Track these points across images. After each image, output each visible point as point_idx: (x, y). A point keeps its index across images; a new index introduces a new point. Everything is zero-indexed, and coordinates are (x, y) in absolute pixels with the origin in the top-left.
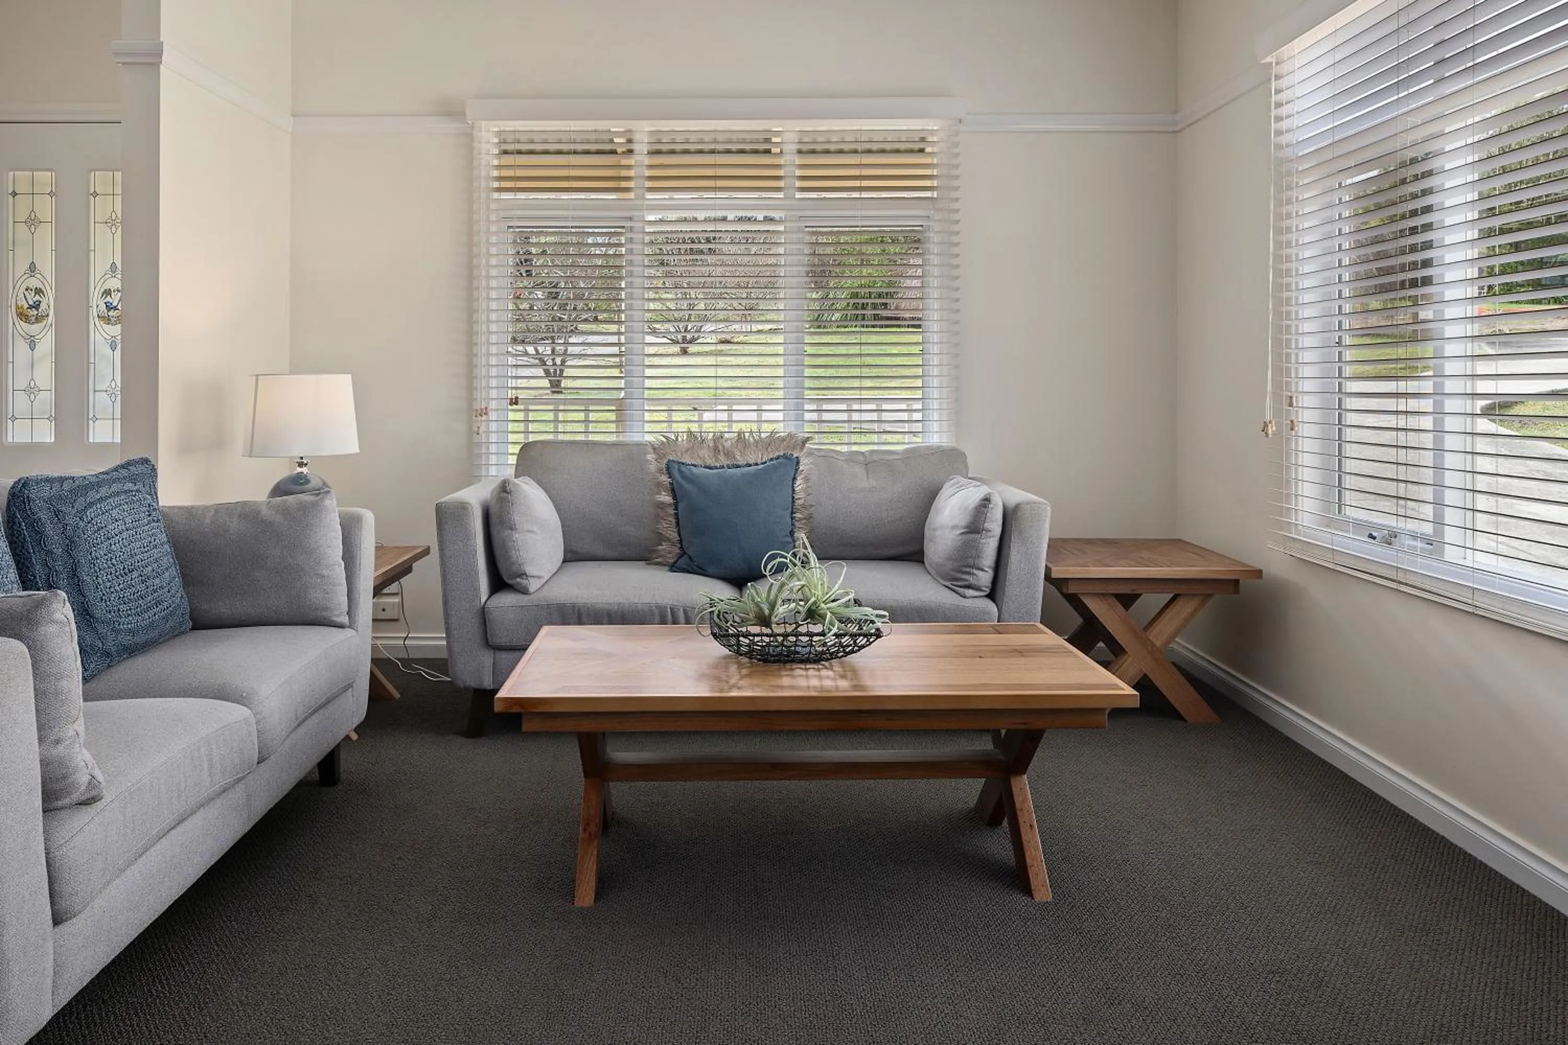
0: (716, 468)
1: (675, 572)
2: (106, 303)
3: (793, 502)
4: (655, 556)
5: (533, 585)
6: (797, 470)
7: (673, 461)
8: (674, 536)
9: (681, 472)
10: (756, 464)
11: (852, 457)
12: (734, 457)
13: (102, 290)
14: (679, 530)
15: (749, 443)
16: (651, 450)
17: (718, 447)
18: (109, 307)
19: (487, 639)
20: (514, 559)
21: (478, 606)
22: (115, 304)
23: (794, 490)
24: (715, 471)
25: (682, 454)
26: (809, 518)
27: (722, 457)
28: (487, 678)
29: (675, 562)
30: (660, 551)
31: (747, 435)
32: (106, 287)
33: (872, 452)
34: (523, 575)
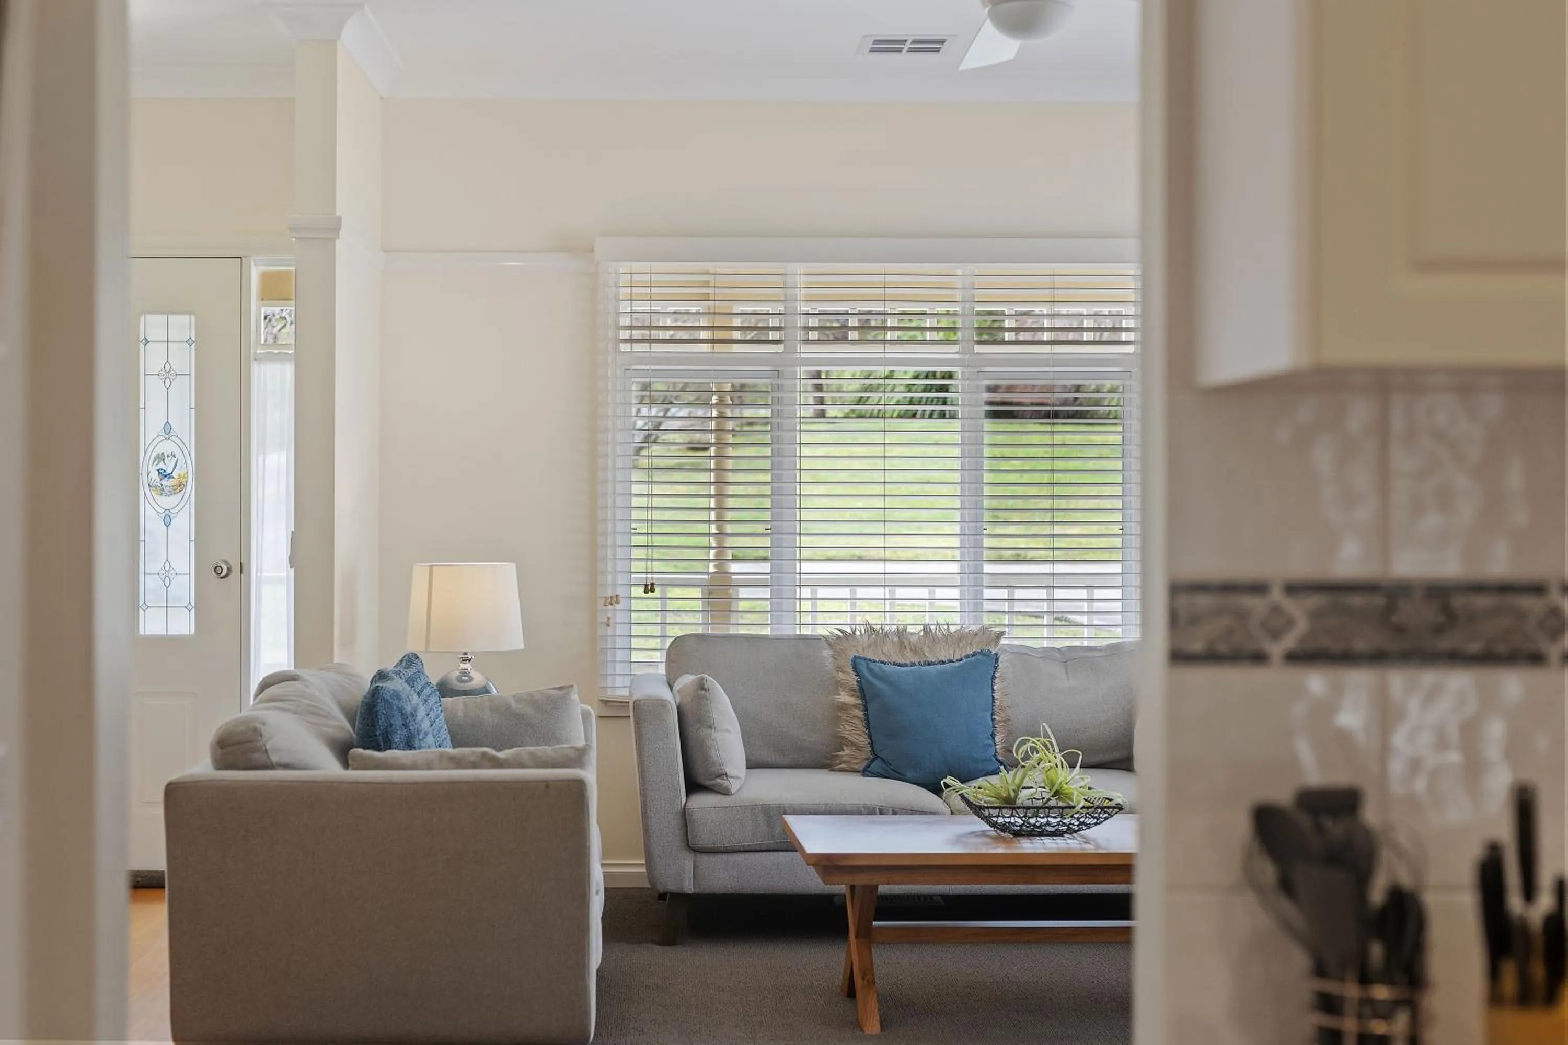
0: (906, 665)
1: (868, 776)
2: (158, 470)
3: (993, 702)
4: (838, 762)
5: (734, 786)
6: (996, 668)
7: (860, 658)
8: (863, 740)
9: (871, 670)
10: (951, 661)
11: (1047, 654)
12: (924, 654)
13: (154, 455)
14: (869, 732)
15: (939, 639)
16: (824, 644)
17: (904, 642)
18: (163, 474)
19: (688, 841)
20: (715, 759)
21: (678, 808)
22: (169, 472)
23: (993, 690)
24: (908, 669)
25: (864, 650)
26: (1006, 721)
27: (909, 654)
28: (687, 883)
29: (868, 766)
30: (842, 756)
31: (933, 628)
32: (158, 450)
33: (1070, 648)
34: (723, 775)
